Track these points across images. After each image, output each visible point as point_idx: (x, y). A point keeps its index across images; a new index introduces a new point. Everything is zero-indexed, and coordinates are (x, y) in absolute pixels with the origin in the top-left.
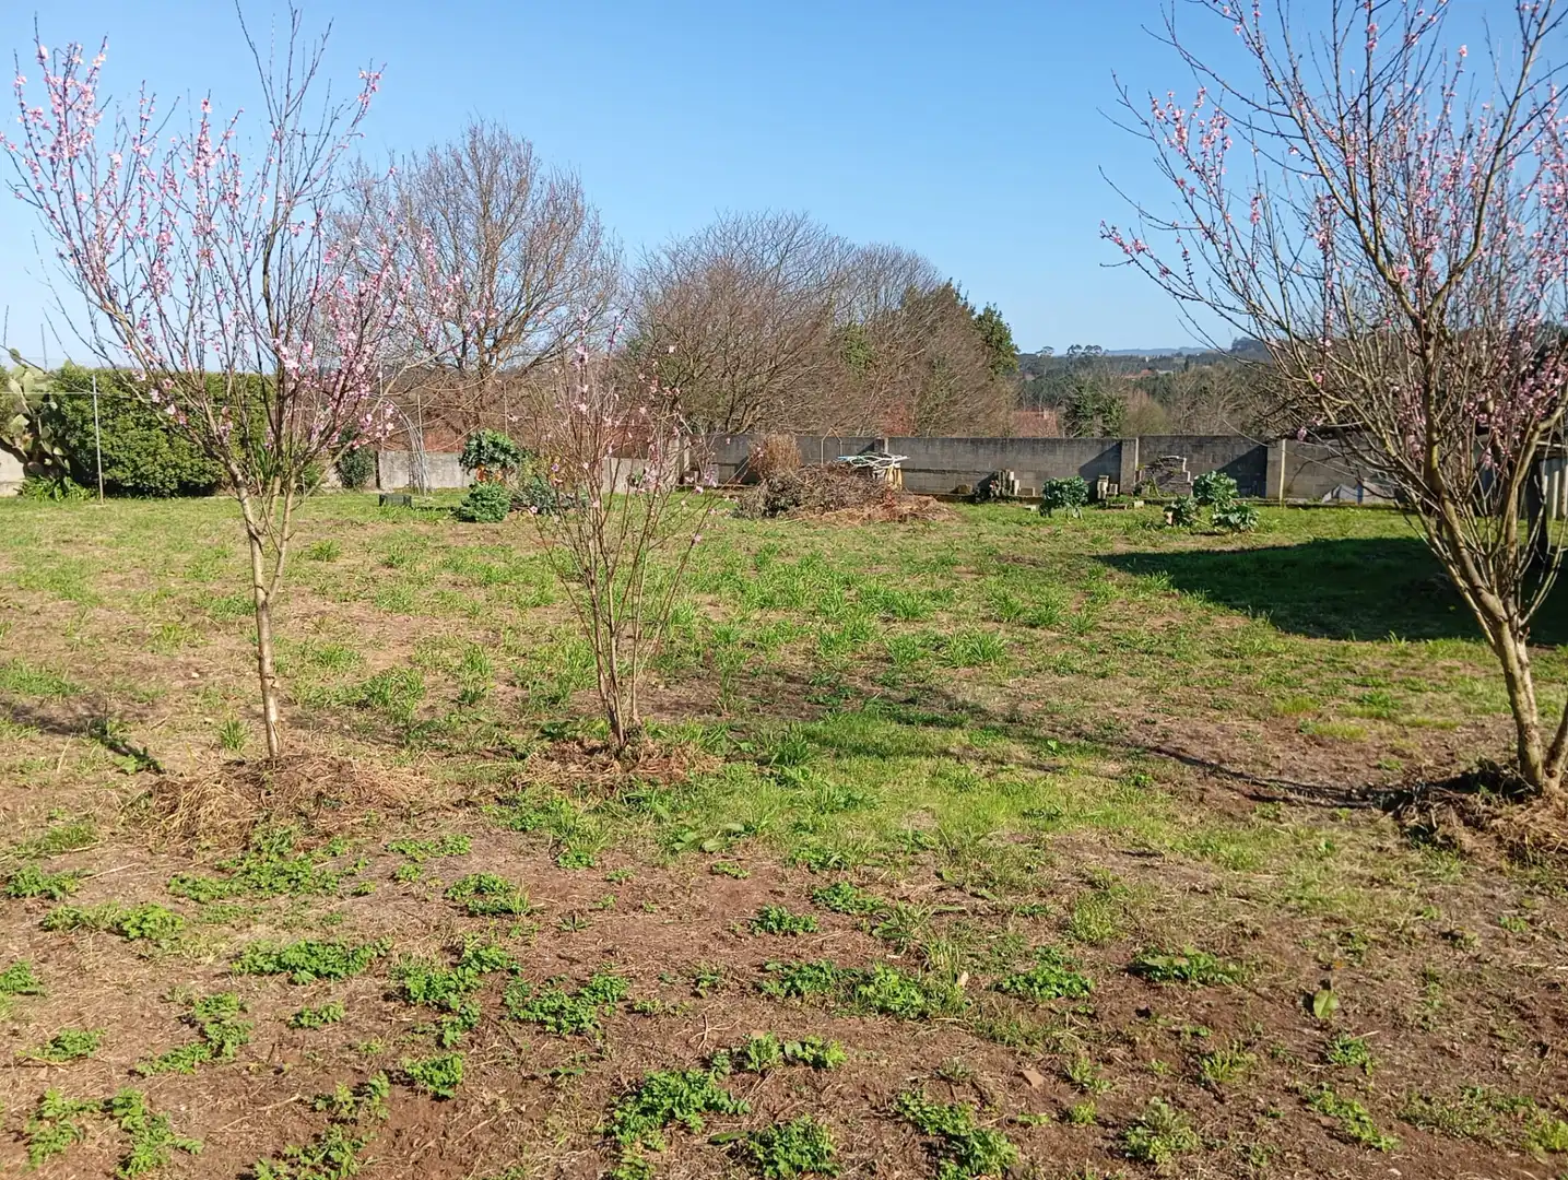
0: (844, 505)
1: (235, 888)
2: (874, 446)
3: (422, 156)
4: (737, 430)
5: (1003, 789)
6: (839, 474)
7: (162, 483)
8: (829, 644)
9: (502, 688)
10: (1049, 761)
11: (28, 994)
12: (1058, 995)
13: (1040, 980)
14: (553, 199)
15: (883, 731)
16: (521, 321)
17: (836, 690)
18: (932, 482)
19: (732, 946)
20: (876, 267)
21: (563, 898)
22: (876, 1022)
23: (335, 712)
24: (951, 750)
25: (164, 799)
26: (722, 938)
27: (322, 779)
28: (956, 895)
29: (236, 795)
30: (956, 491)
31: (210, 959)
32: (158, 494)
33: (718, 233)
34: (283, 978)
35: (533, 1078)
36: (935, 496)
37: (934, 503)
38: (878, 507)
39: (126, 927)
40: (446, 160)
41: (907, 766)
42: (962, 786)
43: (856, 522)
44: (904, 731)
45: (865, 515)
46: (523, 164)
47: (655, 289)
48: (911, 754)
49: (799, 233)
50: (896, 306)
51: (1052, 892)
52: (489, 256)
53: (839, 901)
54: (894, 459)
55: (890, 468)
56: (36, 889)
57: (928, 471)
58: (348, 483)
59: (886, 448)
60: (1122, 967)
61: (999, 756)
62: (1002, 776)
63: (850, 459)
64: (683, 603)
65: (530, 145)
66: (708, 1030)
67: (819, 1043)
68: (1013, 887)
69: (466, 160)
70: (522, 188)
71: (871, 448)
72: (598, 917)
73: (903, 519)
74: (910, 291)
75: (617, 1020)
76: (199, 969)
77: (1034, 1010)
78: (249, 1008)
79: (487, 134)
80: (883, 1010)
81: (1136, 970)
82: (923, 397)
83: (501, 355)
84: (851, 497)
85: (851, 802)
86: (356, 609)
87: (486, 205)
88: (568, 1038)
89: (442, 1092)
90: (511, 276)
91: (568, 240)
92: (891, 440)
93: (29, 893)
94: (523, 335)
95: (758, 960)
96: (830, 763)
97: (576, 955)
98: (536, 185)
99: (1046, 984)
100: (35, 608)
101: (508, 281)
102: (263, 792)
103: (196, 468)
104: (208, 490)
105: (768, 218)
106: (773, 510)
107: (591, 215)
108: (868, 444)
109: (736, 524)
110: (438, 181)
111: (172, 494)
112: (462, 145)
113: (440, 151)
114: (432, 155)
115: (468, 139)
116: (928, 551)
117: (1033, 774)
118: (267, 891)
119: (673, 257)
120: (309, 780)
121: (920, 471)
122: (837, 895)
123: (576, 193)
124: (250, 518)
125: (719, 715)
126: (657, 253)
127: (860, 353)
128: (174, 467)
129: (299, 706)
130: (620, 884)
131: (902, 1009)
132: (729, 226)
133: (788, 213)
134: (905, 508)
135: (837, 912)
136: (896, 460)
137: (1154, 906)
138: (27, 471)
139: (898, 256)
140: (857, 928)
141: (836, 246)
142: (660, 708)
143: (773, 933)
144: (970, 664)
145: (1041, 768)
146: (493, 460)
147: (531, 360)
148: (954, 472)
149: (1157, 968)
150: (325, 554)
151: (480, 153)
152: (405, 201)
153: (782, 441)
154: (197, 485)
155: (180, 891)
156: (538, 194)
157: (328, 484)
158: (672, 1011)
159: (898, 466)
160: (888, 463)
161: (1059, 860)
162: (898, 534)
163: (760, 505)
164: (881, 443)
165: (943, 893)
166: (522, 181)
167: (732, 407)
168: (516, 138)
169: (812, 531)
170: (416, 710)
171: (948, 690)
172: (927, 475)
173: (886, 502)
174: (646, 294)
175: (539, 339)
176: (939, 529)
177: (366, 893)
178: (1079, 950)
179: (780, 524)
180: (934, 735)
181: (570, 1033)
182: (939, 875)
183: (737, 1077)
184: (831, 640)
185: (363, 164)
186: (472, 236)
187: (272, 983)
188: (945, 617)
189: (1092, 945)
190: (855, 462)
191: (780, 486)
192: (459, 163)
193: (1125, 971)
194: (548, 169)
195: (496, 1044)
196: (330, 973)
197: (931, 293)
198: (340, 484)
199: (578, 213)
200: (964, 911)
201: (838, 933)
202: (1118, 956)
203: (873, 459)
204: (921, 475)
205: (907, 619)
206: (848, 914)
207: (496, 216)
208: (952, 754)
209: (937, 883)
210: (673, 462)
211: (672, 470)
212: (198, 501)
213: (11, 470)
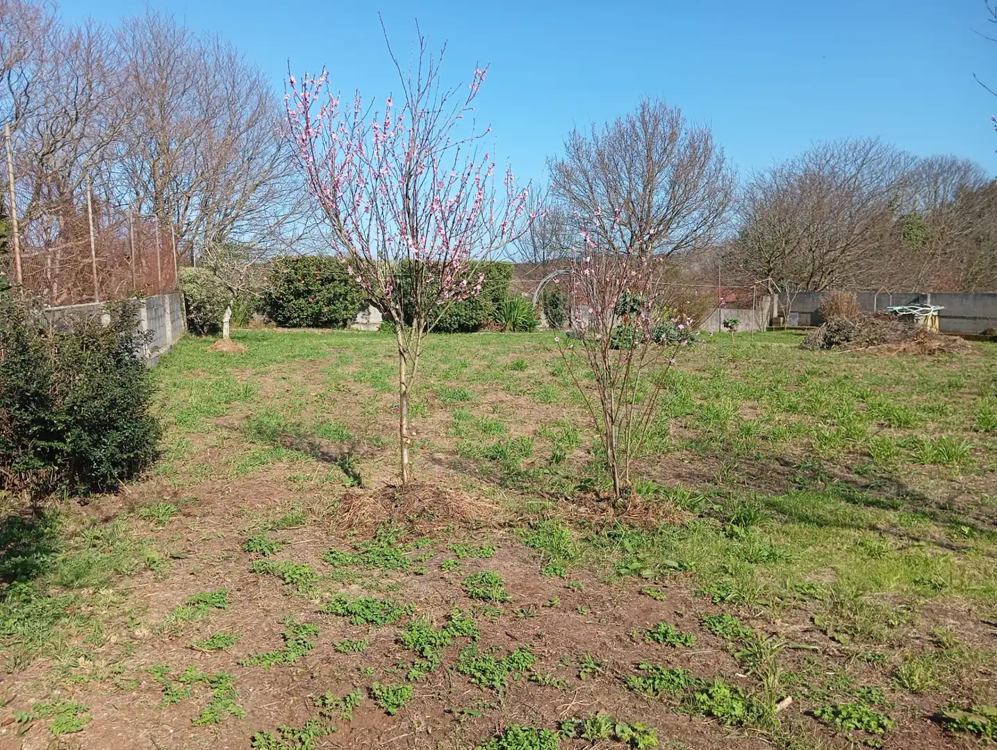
0: (885, 341)
1: (355, 560)
2: (919, 299)
3: (611, 125)
4: (816, 289)
5: (908, 561)
6: (882, 319)
7: (450, 325)
8: (825, 440)
9: (582, 454)
10: (959, 542)
11: (219, 608)
12: (857, 728)
13: (844, 713)
14: (691, 145)
15: (831, 507)
16: (666, 223)
17: (815, 474)
18: (966, 326)
19: (626, 647)
20: (936, 171)
21: (531, 595)
22: (700, 721)
23: (476, 461)
24: (879, 526)
25: (346, 503)
26: (621, 640)
27: (427, 500)
28: (817, 635)
29: (379, 506)
30: (984, 333)
31: (317, 602)
32: (447, 331)
33: (812, 155)
34: (347, 619)
35: (450, 712)
36: (961, 336)
37: (960, 341)
38: (913, 343)
39: (286, 576)
40: (626, 125)
41: (837, 534)
42: (874, 554)
43: (894, 354)
44: (849, 508)
45: (901, 349)
46: (674, 123)
47: (760, 195)
48: (844, 526)
49: (874, 150)
50: (950, 198)
51: (900, 646)
52: (649, 183)
53: (719, 627)
54: (932, 308)
55: (928, 316)
56: (259, 548)
57: (963, 318)
58: (553, 326)
59: (929, 301)
60: (929, 714)
61: (917, 534)
62: (912, 551)
63: (897, 308)
64: (725, 405)
65: (679, 110)
66: (573, 703)
67: (641, 729)
68: (870, 637)
69: (638, 124)
70: (673, 137)
71: (916, 300)
72: (544, 611)
73: (931, 353)
74: (961, 187)
75: (519, 684)
76: (309, 606)
77: (833, 736)
78: (319, 634)
79: (651, 106)
80: (709, 714)
81: (937, 719)
82: (970, 264)
83: (654, 245)
84: (891, 335)
85: (772, 556)
86: (522, 401)
87: (649, 150)
88: (484, 689)
89: (390, 710)
90: (663, 193)
91: (701, 168)
92: (933, 295)
93: (255, 550)
94: (670, 231)
95: (638, 659)
96: (777, 525)
97: (517, 635)
98: (683, 135)
99: (849, 717)
100: (356, 392)
101: (660, 197)
102: (394, 505)
103: (468, 316)
104: (475, 328)
105: (849, 142)
106: (829, 344)
107: (717, 151)
108: (914, 297)
109: (799, 353)
110: (622, 140)
111: (455, 331)
112: (635, 113)
113: (623, 120)
114: (618, 124)
115: (640, 111)
116: (943, 376)
117: (940, 551)
118: (371, 565)
119: (774, 175)
120: (420, 501)
121: (955, 317)
122: (720, 622)
123: (707, 138)
124: (401, 342)
125: (716, 484)
126: (762, 171)
127: (919, 232)
128: (457, 316)
129: (459, 456)
130: (573, 591)
131: (723, 715)
132: (820, 150)
133: (865, 138)
134: (935, 344)
135: (716, 635)
136: (933, 310)
137: (982, 669)
138: (383, 317)
139: (954, 163)
140: (725, 650)
141: (903, 158)
142: (678, 476)
143: (659, 642)
144: (934, 463)
145: (950, 547)
146: (633, 310)
147: (674, 246)
148: (984, 318)
149: (954, 721)
150: (519, 367)
151: (647, 118)
152: (600, 154)
153: (844, 296)
154: (468, 325)
155: (327, 558)
156: (683, 140)
157: (541, 326)
158: (556, 685)
159: (936, 314)
160: (927, 312)
161: (921, 622)
162: (924, 364)
163: (820, 341)
164: (925, 297)
165: (808, 634)
166: (673, 134)
167: (812, 274)
168: (670, 106)
169: (856, 359)
170: (522, 464)
171: (903, 480)
172: (962, 320)
173: (920, 340)
174: (753, 199)
175: (678, 233)
176: (960, 359)
177: (421, 574)
178: (900, 694)
179: (835, 353)
180: (869, 514)
181: (486, 687)
182: (812, 619)
183: (576, 741)
184: (826, 438)
185: (577, 133)
186: (640, 171)
187: (340, 622)
188: (931, 426)
189: (914, 692)
190: (901, 311)
191: (836, 327)
192: (634, 126)
193: (929, 718)
194: (690, 125)
195: (440, 684)
196: (373, 621)
197: (982, 188)
198: (548, 326)
199: (708, 151)
200: (817, 650)
201: (709, 651)
202: (929, 705)
203: (915, 309)
204: (957, 320)
205: (900, 426)
206: (723, 638)
207: (655, 157)
208: (878, 529)
209: (809, 625)
210: (765, 311)
211: (765, 317)
212: (468, 335)
213: (376, 316)
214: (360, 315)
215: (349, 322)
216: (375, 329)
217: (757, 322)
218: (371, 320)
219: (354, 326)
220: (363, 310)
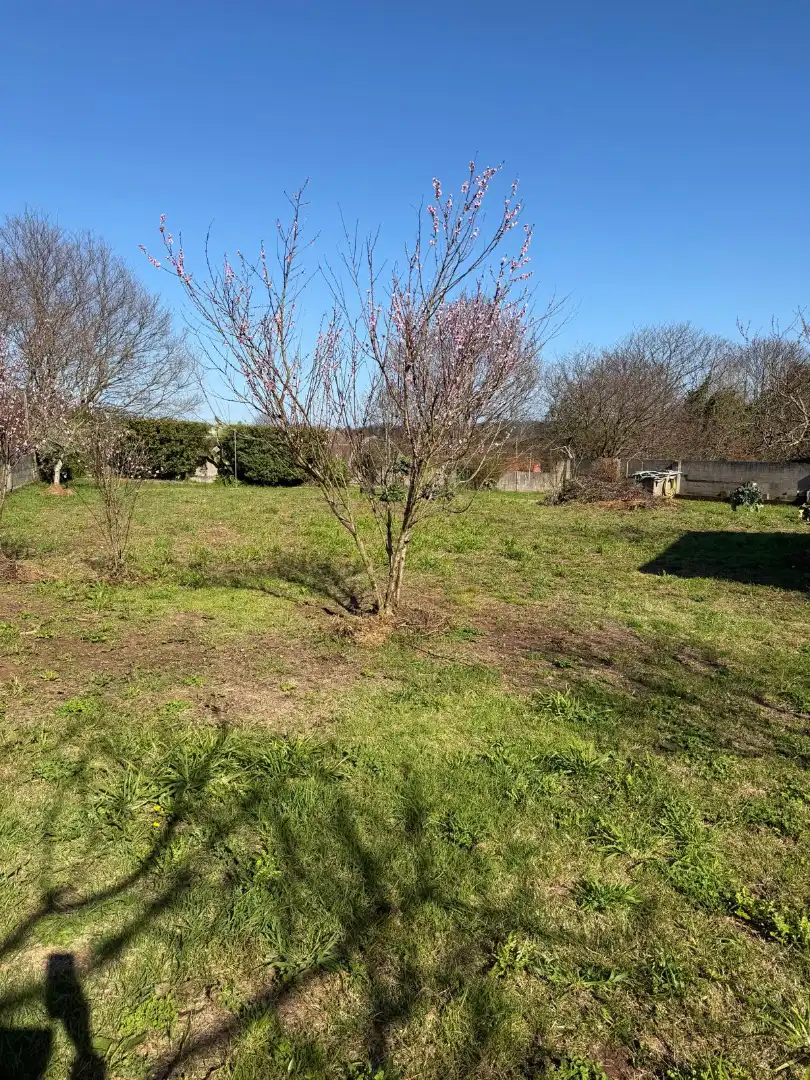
18: (706, 488)
30: (719, 495)
32: (270, 484)
55: (666, 480)
59: (680, 467)
92: (683, 463)
104: (297, 482)
111: (277, 484)
121: (699, 481)
128: (276, 471)
136: (671, 474)
138: (219, 472)
148: (720, 482)
159: (672, 477)
160: (665, 476)
164: (676, 464)
203: (656, 474)
204: (700, 483)
210: (559, 474)
211: (559, 479)
212: (289, 489)
213: (212, 471)
214: (198, 469)
215: (187, 475)
216: (210, 481)
217: (551, 484)
218: (209, 474)
219: (193, 479)
220: (202, 465)
